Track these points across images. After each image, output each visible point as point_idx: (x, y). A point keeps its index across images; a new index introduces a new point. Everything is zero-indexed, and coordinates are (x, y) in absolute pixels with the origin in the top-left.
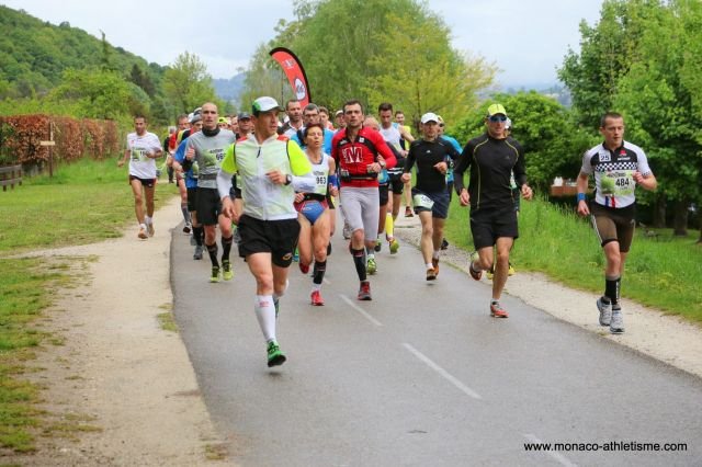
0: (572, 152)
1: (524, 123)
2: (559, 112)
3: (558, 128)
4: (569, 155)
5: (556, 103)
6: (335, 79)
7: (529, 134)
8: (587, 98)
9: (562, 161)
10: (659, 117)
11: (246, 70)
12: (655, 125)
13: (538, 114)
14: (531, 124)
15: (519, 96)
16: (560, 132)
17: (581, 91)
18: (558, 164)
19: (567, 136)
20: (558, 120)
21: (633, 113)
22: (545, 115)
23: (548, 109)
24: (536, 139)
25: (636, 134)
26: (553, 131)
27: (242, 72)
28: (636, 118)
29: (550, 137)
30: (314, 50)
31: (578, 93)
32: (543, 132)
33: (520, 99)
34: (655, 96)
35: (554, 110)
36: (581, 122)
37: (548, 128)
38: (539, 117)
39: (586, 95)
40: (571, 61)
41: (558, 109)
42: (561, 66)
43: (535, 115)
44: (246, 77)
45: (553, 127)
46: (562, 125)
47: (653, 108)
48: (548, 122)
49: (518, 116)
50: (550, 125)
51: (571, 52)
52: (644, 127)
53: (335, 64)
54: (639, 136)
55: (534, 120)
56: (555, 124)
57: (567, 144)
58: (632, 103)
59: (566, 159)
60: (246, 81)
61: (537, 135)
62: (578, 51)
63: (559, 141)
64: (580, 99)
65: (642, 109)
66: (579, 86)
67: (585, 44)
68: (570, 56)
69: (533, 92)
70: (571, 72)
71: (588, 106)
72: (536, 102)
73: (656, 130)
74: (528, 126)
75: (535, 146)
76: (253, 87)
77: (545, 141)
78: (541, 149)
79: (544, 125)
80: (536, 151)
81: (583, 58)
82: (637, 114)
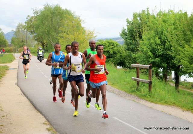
0: (122, 58)
1: (108, 49)
2: (118, 46)
3: (118, 51)
4: (121, 59)
5: (117, 43)
6: (46, 34)
7: (110, 52)
8: (129, 42)
9: (119, 61)
10: (155, 49)
11: (14, 31)
12: (154, 51)
13: (112, 46)
14: (110, 49)
15: (107, 41)
16: (119, 52)
17: (127, 40)
18: (118, 62)
19: (121, 53)
20: (118, 48)
21: (147, 47)
22: (114, 47)
23: (115, 45)
24: (112, 54)
25: (148, 54)
26: (117, 52)
27: (13, 31)
28: (149, 48)
29: (116, 54)
30: (40, 25)
31: (126, 40)
32: (114, 52)
33: (107, 42)
34: (154, 42)
35: (117, 45)
36: (127, 49)
37: (115, 51)
38: (113, 47)
39: (129, 41)
40: (124, 30)
41: (118, 45)
42: (121, 32)
43: (111, 47)
44: (14, 33)
45: (117, 51)
46: (119, 50)
47: (154, 46)
48: (115, 49)
49: (106, 47)
50: (116, 50)
51: (124, 28)
52: (150, 51)
53: (47, 29)
54: (149, 54)
55: (111, 48)
56: (117, 49)
57: (121, 56)
58: (147, 44)
59: (120, 61)
60: (14, 34)
61: (112, 53)
62: (126, 28)
63: (119, 55)
64: (127, 42)
65: (150, 46)
66: (126, 38)
67: (128, 26)
68: (123, 29)
69: (111, 40)
70: (124, 34)
71: (129, 45)
72: (112, 43)
73: (154, 52)
74: (109, 50)
75: (111, 56)
76: (17, 36)
77: (114, 55)
78: (113, 57)
79: (114, 50)
80: (111, 58)
81: (128, 30)
82: (149, 47)
